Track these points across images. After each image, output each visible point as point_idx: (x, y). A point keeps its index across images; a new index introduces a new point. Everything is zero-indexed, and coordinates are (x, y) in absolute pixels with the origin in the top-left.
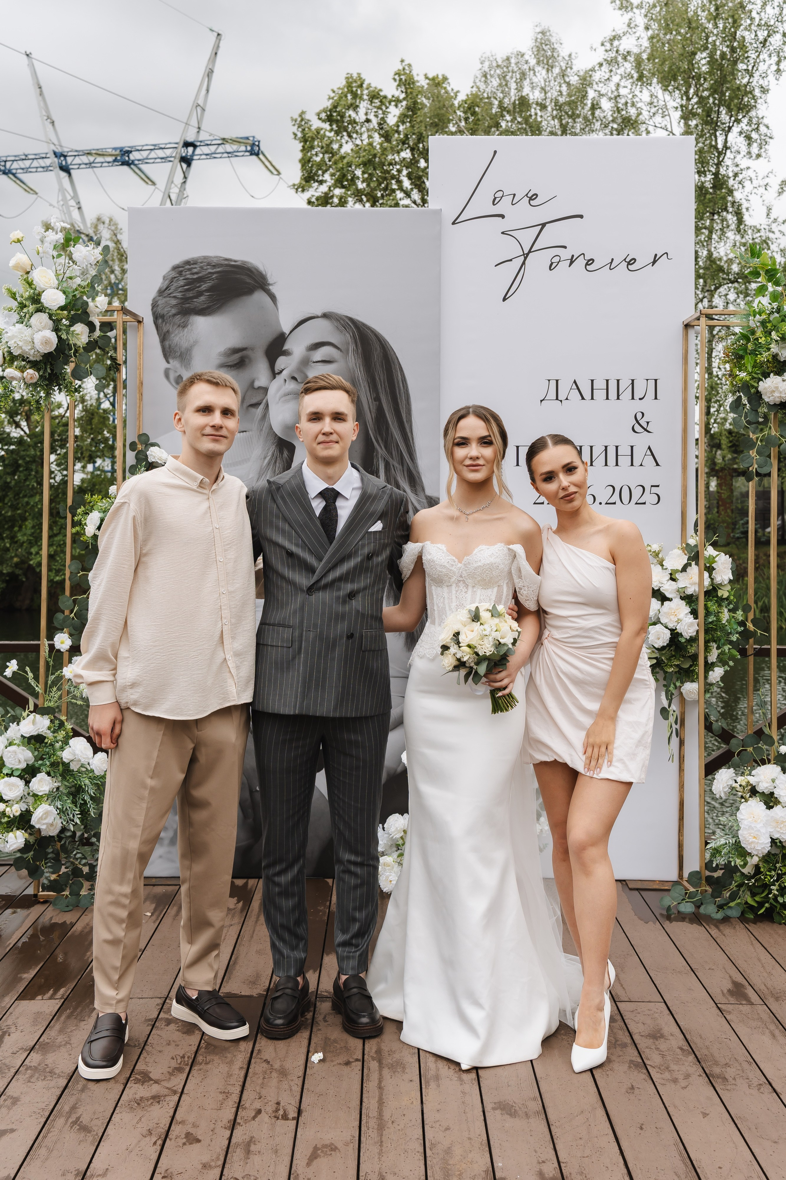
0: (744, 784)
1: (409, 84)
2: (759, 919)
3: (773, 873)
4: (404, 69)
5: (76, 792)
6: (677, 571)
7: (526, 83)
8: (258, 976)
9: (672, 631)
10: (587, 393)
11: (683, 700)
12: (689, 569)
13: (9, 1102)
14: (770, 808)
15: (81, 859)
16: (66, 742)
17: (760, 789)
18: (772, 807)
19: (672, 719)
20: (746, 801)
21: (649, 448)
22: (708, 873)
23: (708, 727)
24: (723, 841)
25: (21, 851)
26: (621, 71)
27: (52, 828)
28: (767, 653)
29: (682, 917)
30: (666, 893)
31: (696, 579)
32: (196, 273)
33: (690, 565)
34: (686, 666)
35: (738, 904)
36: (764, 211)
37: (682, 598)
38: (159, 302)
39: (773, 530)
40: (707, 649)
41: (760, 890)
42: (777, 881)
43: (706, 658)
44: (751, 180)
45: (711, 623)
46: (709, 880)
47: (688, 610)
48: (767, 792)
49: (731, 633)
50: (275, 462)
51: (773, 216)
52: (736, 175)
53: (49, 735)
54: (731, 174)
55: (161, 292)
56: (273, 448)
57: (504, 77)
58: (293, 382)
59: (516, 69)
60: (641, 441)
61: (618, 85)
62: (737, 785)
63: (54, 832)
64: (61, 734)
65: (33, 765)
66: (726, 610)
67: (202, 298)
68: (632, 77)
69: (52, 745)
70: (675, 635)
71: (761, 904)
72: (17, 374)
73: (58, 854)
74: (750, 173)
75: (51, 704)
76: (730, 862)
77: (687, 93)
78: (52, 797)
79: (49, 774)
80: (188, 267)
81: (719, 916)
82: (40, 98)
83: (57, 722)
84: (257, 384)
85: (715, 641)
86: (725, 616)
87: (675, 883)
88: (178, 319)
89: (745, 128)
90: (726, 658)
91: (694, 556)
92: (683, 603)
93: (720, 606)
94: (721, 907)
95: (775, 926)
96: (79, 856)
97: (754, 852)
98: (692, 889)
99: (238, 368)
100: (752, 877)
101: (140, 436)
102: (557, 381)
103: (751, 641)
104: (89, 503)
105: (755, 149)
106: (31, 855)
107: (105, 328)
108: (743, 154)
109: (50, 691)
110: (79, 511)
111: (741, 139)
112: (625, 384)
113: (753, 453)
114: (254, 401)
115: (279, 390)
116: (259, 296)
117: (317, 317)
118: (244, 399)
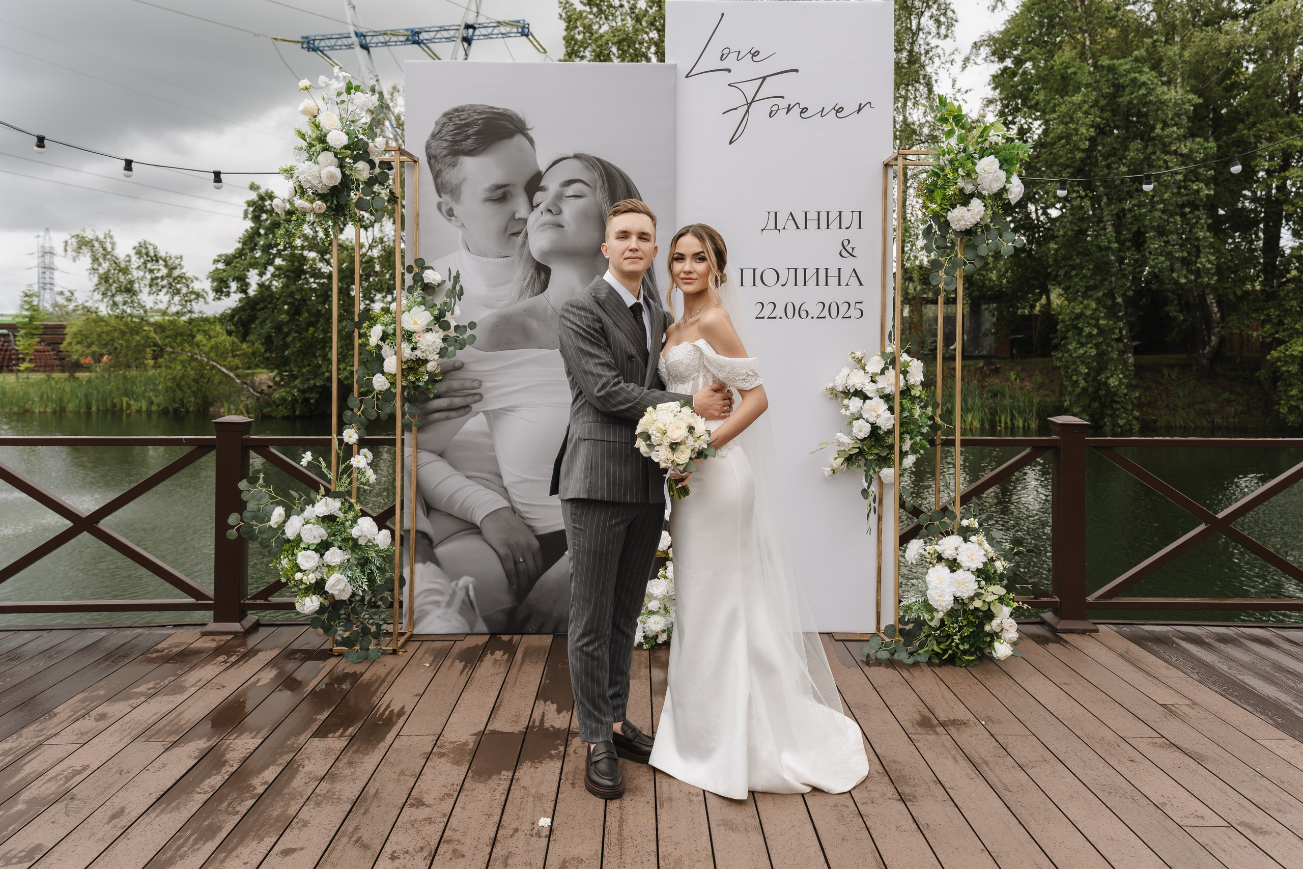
0: (931, 552)
2: (943, 663)
3: (955, 625)
5: (364, 563)
6: (876, 374)
8: (519, 716)
9: (872, 424)
10: (801, 223)
11: (881, 483)
12: (886, 372)
13: (300, 825)
14: (953, 571)
15: (369, 619)
16: (354, 521)
17: (945, 556)
18: (955, 571)
19: (871, 498)
20: (934, 566)
21: (854, 270)
22: (901, 626)
23: (902, 505)
24: (914, 600)
25: (316, 612)
27: (343, 594)
28: (952, 443)
29: (879, 663)
30: (866, 643)
31: (893, 380)
32: (464, 119)
33: (888, 369)
34: (884, 454)
35: (926, 651)
36: (951, 82)
37: (881, 397)
38: (432, 145)
39: (958, 346)
40: (902, 440)
41: (945, 639)
42: (959, 631)
43: (901, 447)
44: (939, 56)
45: (905, 418)
46: (902, 632)
47: (886, 407)
48: (951, 558)
49: (921, 426)
51: (957, 87)
52: (927, 52)
53: (341, 515)
54: (923, 52)
55: (434, 136)
56: (532, 271)
58: (549, 213)
60: (847, 265)
62: (926, 553)
63: (345, 596)
64: (351, 515)
65: (327, 541)
66: (918, 407)
67: (469, 141)
69: (343, 524)
70: (875, 428)
71: (945, 651)
72: (307, 205)
73: (349, 615)
74: (939, 51)
75: (342, 489)
76: (919, 617)
78: (343, 567)
79: (340, 548)
80: (457, 114)
81: (910, 661)
83: (347, 504)
84: (517, 216)
85: (908, 433)
86: (917, 412)
87: (874, 635)
88: (449, 159)
89: (935, 13)
90: (917, 447)
91: (892, 361)
92: (882, 401)
93: (913, 403)
94: (911, 654)
95: (957, 669)
96: (367, 616)
97: (940, 609)
98: (887, 640)
99: (501, 202)
100: (938, 629)
101: (417, 261)
102: (776, 213)
103: (939, 433)
104: (373, 319)
105: (943, 30)
106: (325, 616)
107: (384, 166)
108: (933, 34)
109: (341, 478)
110: (364, 325)
111: (931, 22)
112: (834, 215)
113: (942, 273)
114: (515, 230)
115: (536, 220)
116: (519, 139)
117: (570, 158)
118: (506, 228)
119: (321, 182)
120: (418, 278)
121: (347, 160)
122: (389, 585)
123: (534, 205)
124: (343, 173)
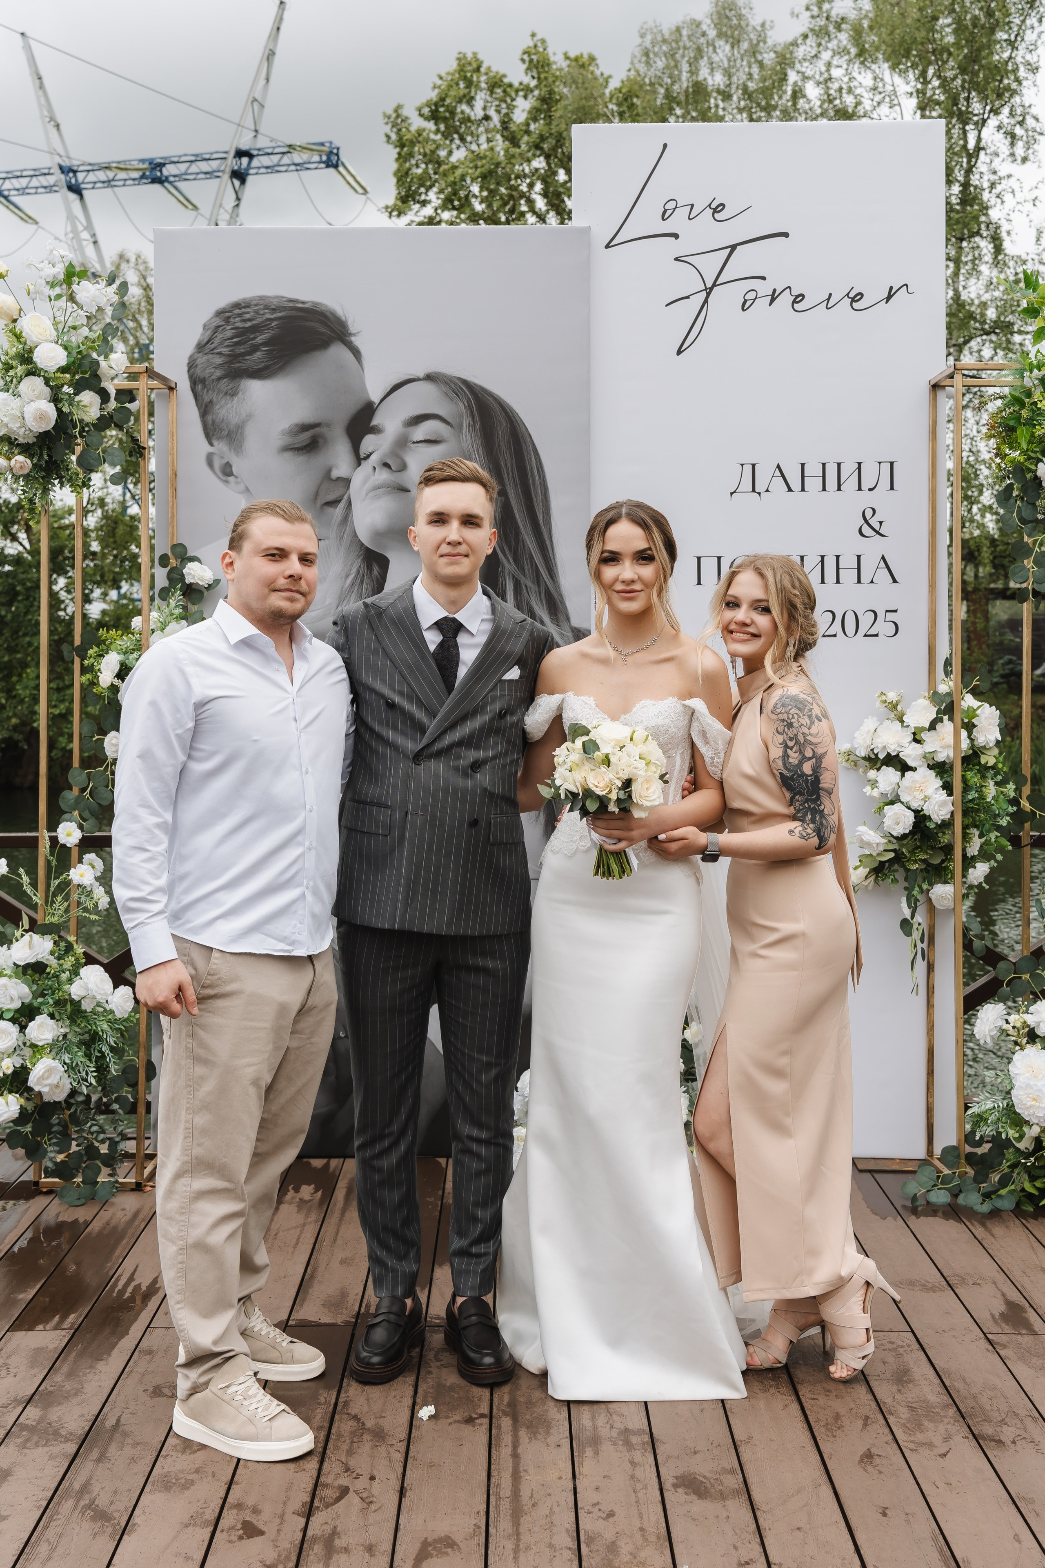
0: (1018, 1025)
1: (543, 66)
2: (1042, 1213)
4: (535, 46)
5: (91, 1040)
6: (922, 729)
7: (703, 63)
9: (917, 812)
10: (795, 482)
11: (931, 909)
12: (939, 726)
15: (98, 1133)
16: (75, 972)
17: (1040, 1031)
19: (916, 935)
20: (1022, 1049)
21: (883, 558)
22: (968, 1149)
23: (968, 945)
24: (989, 1105)
25: (15, 1122)
26: (833, 44)
27: (57, 1091)
29: (932, 1210)
30: (910, 1176)
31: (950, 739)
32: (250, 320)
33: (941, 720)
34: (936, 861)
35: (1012, 1192)
36: (1033, 235)
37: (930, 767)
38: (199, 361)
40: (966, 837)
41: (1042, 1172)
43: (964, 849)
44: (1013, 192)
45: (971, 801)
46: (971, 1159)
47: (939, 783)
49: (998, 815)
50: (362, 582)
52: (993, 185)
53: (53, 962)
54: (986, 185)
55: (200, 347)
56: (358, 563)
57: (673, 56)
58: (386, 470)
59: (688, 44)
60: (872, 549)
61: (829, 65)
62: (1008, 1027)
63: (60, 1096)
64: (69, 962)
65: (30, 1004)
66: (992, 783)
67: (257, 355)
68: (849, 53)
69: (56, 976)
70: (920, 818)
71: (1043, 1192)
73: (66, 1127)
74: (1012, 183)
75: (55, 920)
76: (999, 1133)
77: (924, 74)
78: (57, 1047)
79: (52, 1016)
80: (237, 311)
81: (986, 1208)
82: (41, 93)
83: (63, 944)
84: (335, 474)
85: (976, 827)
86: (991, 791)
87: (923, 1162)
88: (224, 384)
89: (1006, 121)
90: (991, 849)
91: (948, 708)
92: (932, 773)
93: (983, 777)
94: (987, 1196)
96: (95, 1128)
97: (1034, 1120)
98: (946, 1171)
99: (309, 451)
100: (1031, 1154)
101: (174, 547)
102: (754, 465)
103: (1027, 825)
104: (104, 642)
105: (1020, 150)
106: (28, 1128)
107: (123, 397)
108: (1002, 156)
109: (53, 902)
110: (91, 652)
111: (1000, 135)
112: (848, 469)
113: (1029, 563)
114: (331, 497)
115: (365, 481)
116: (337, 350)
117: (419, 379)
118: (317, 495)
119: (23, 425)
120: (176, 577)
121: (66, 389)
122: (129, 1076)
123: (362, 455)
124: (59, 411)
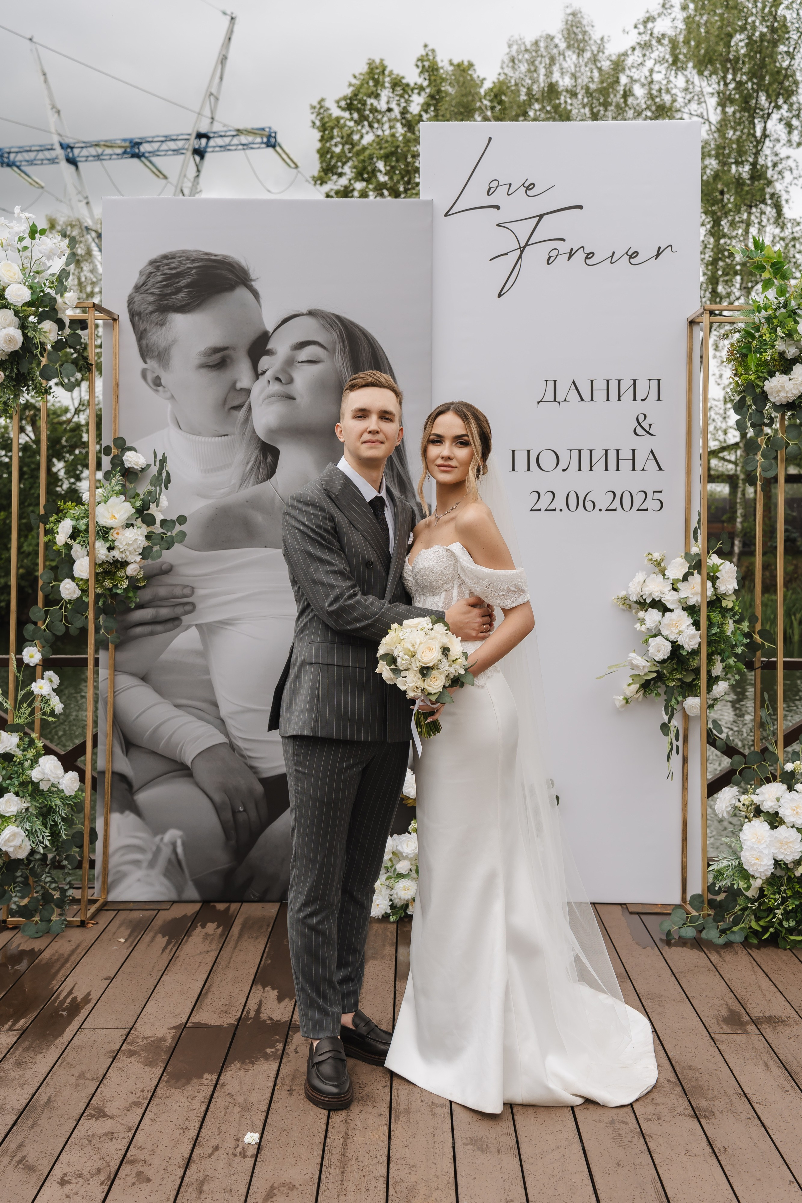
0: (748, 803)
2: (764, 945)
3: (778, 895)
5: (46, 812)
6: (678, 581)
8: (230, 1003)
9: (673, 643)
10: (586, 394)
11: (686, 718)
12: (691, 578)
14: (774, 828)
15: (51, 882)
16: (36, 760)
17: (764, 808)
18: (777, 828)
19: (673, 735)
20: (750, 820)
21: (652, 451)
23: (712, 741)
24: (725, 862)
27: (20, 851)
28: (774, 666)
29: (683, 942)
30: (667, 917)
31: (698, 588)
32: (175, 268)
33: (692, 574)
34: (688, 680)
35: (742, 929)
37: (684, 609)
38: (136, 299)
40: (710, 661)
41: (764, 914)
42: (782, 904)
43: (709, 672)
45: (714, 634)
46: (712, 903)
47: (690, 621)
48: (771, 811)
49: (736, 645)
50: (259, 468)
53: (19, 753)
55: (137, 288)
56: (256, 453)
58: (277, 383)
60: (643, 445)
62: (741, 805)
63: (22, 854)
64: (31, 753)
66: (731, 622)
67: (181, 295)
69: (21, 764)
70: (676, 647)
71: (765, 929)
73: (26, 878)
75: (21, 721)
76: (733, 885)
78: (20, 818)
79: (17, 794)
80: (165, 261)
81: (722, 941)
83: (27, 739)
84: (239, 386)
85: (719, 654)
86: (730, 627)
87: (678, 906)
88: (155, 317)
90: (731, 672)
91: (696, 565)
92: (685, 614)
93: (724, 617)
94: (723, 932)
95: (779, 951)
96: (48, 879)
97: (758, 874)
98: (694, 913)
99: (219, 368)
100: (756, 901)
101: (116, 440)
102: (555, 382)
103: (758, 653)
104: (62, 511)
107: (75, 326)
109: (20, 708)
110: (52, 519)
112: (626, 384)
113: (757, 456)
114: (236, 403)
115: (262, 391)
116: (241, 292)
117: (303, 315)
118: (225, 401)
120: (118, 462)
121: (31, 319)
122: (77, 839)
123: (260, 372)
124: (25, 336)
